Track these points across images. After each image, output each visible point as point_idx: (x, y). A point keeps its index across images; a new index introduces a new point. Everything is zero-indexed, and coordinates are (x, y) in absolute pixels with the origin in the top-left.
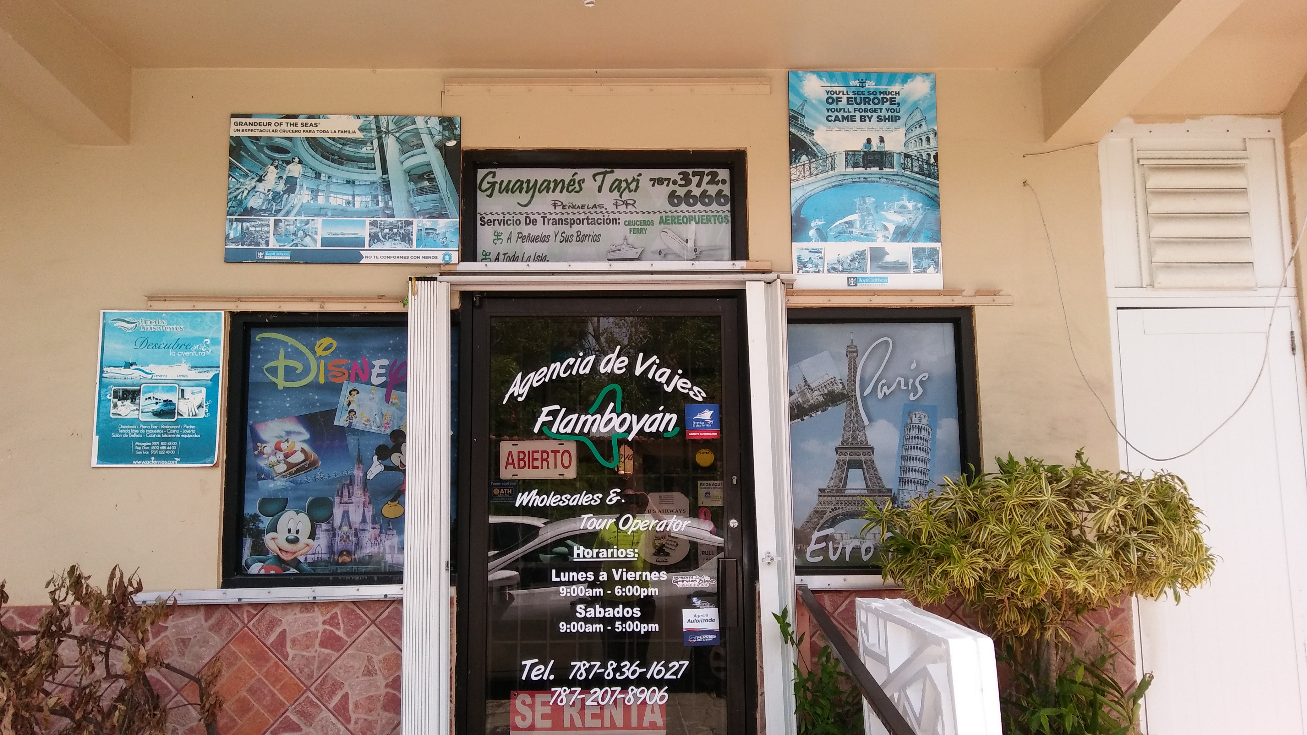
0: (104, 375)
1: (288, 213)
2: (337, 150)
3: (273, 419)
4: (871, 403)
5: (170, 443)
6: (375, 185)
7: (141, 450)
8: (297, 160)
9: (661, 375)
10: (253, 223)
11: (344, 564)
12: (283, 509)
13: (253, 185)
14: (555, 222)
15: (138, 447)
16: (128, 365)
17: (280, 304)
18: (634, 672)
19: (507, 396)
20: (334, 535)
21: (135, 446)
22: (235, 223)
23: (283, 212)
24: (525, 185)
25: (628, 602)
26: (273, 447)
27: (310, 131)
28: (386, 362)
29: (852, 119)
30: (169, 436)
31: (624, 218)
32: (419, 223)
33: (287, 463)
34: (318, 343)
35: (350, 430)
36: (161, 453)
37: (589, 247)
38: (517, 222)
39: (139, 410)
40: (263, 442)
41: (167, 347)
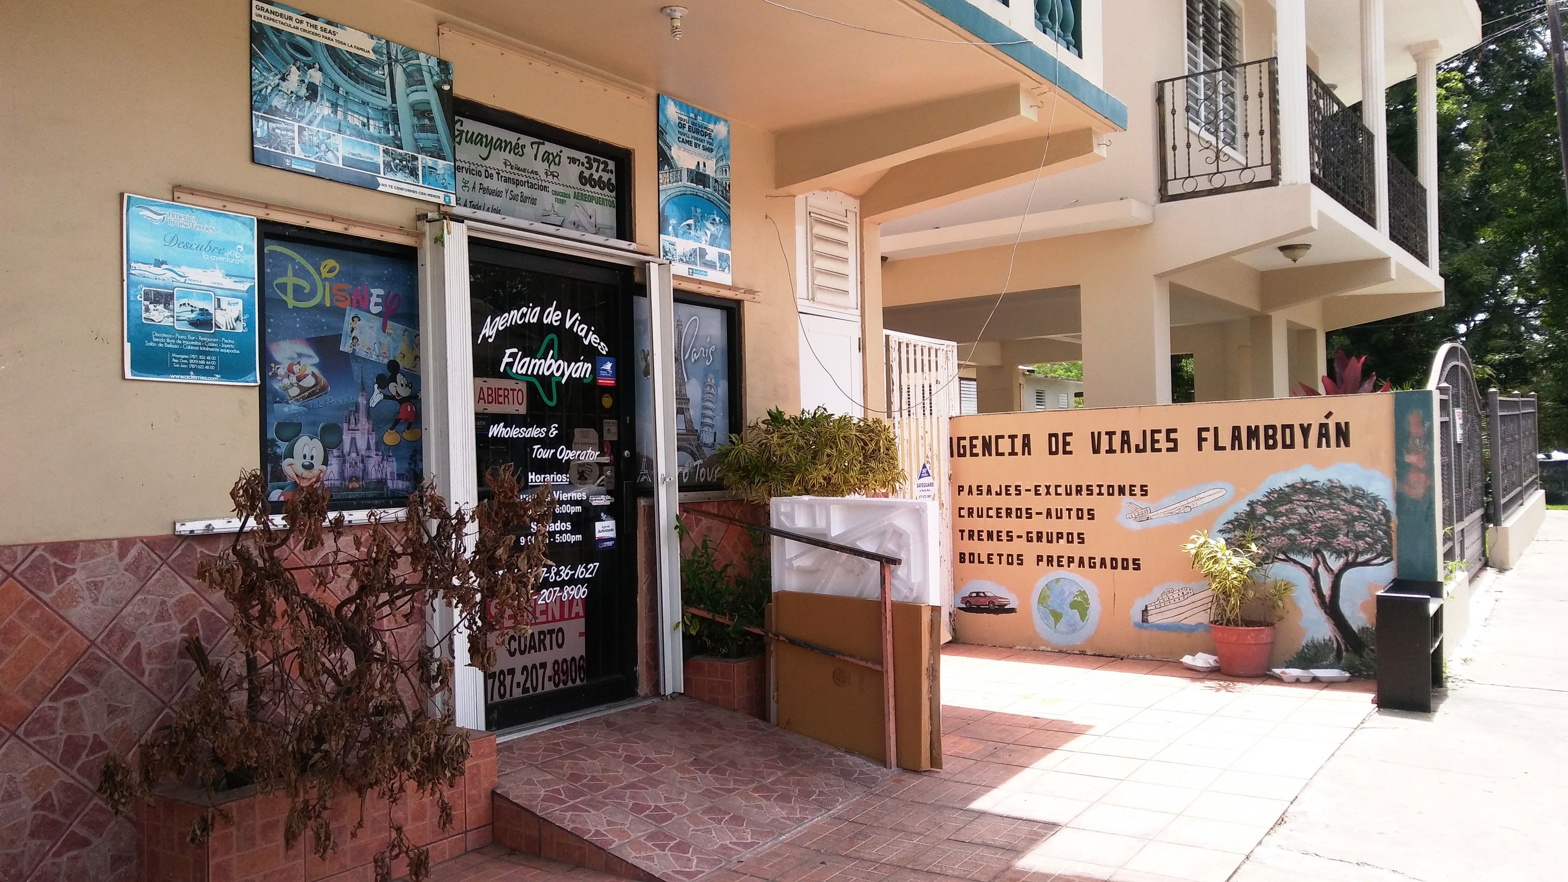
0: (132, 272)
1: (310, 123)
2: (354, 66)
3: (284, 339)
4: (689, 364)
5: (208, 358)
6: (385, 112)
7: (179, 363)
8: (317, 66)
9: (581, 330)
10: (278, 125)
11: (353, 489)
12: (297, 435)
13: (277, 81)
14: (507, 180)
15: (177, 359)
16: (159, 263)
17: (308, 219)
18: (568, 574)
19: (481, 336)
20: (344, 462)
21: (171, 358)
22: (261, 121)
23: (306, 120)
24: (484, 140)
25: (564, 517)
26: (286, 370)
27: (329, 39)
28: (381, 292)
29: (690, 143)
30: (208, 349)
31: (552, 187)
32: (424, 160)
33: (299, 386)
34: (324, 264)
35: (352, 357)
36: (200, 367)
37: (527, 208)
38: (479, 174)
39: (173, 317)
40: (277, 363)
41: (200, 248)
